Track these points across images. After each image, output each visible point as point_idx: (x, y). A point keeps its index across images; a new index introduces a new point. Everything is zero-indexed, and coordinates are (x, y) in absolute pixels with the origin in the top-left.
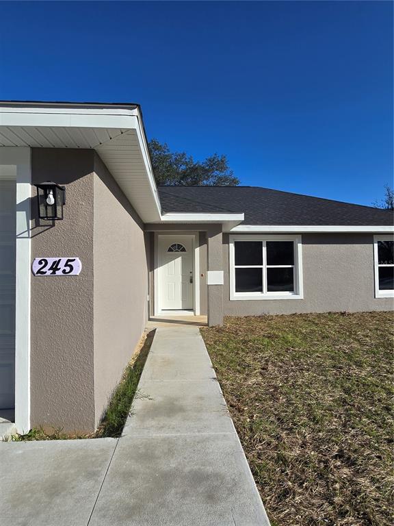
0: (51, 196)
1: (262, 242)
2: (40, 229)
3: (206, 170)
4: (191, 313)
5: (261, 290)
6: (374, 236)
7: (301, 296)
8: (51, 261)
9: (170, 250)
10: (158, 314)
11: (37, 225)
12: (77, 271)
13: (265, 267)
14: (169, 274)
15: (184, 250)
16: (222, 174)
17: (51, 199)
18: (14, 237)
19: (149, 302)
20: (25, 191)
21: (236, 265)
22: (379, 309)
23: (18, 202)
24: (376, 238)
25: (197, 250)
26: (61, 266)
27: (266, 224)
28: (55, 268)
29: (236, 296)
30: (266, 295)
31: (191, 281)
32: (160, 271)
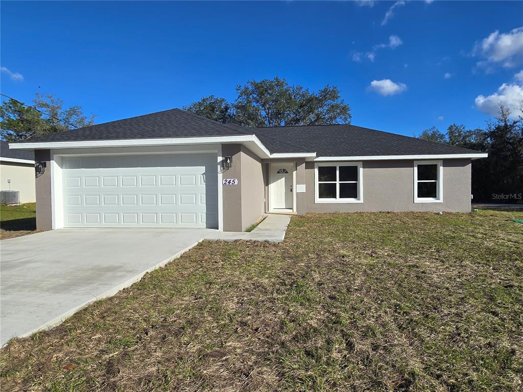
0: (229, 160)
1: (336, 167)
2: (225, 170)
3: (320, 100)
4: (291, 211)
5: (335, 197)
6: (415, 161)
7: (361, 201)
8: (228, 180)
9: (278, 172)
10: (271, 210)
11: (224, 169)
12: (236, 183)
13: (338, 182)
14: (277, 187)
15: (287, 172)
16: (334, 103)
17: (229, 161)
18: (217, 173)
19: (265, 202)
20: (220, 159)
21: (319, 181)
22: (415, 210)
23: (218, 161)
24: (416, 163)
25: (295, 173)
26: (231, 182)
27: (337, 156)
28: (229, 182)
29: (318, 200)
30: (338, 200)
31: (291, 191)
32: (272, 186)
